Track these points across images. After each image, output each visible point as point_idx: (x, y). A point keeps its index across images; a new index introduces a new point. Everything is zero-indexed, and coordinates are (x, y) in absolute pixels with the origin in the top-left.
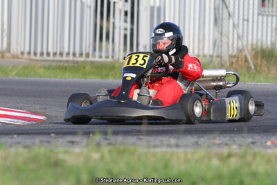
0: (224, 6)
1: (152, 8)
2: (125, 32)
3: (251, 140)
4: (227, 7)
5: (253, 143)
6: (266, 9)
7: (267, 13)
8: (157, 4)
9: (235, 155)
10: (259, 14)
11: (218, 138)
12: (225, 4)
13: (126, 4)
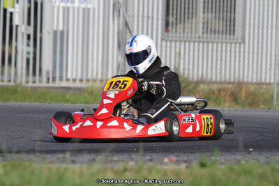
0: (128, 31)
1: (55, 33)
2: (28, 56)
3: (148, 158)
4: (130, 32)
5: (151, 160)
6: (170, 34)
7: (170, 38)
8: (61, 28)
9: (131, 170)
10: (162, 39)
11: (116, 156)
12: (129, 29)
13: (29, 27)
